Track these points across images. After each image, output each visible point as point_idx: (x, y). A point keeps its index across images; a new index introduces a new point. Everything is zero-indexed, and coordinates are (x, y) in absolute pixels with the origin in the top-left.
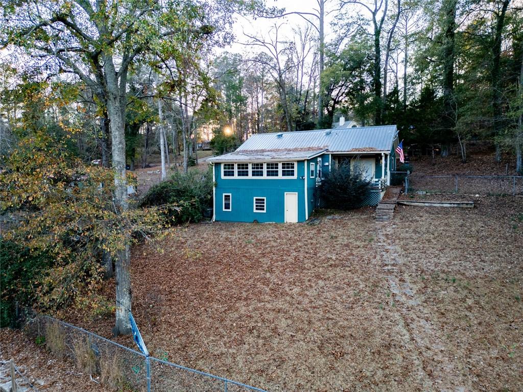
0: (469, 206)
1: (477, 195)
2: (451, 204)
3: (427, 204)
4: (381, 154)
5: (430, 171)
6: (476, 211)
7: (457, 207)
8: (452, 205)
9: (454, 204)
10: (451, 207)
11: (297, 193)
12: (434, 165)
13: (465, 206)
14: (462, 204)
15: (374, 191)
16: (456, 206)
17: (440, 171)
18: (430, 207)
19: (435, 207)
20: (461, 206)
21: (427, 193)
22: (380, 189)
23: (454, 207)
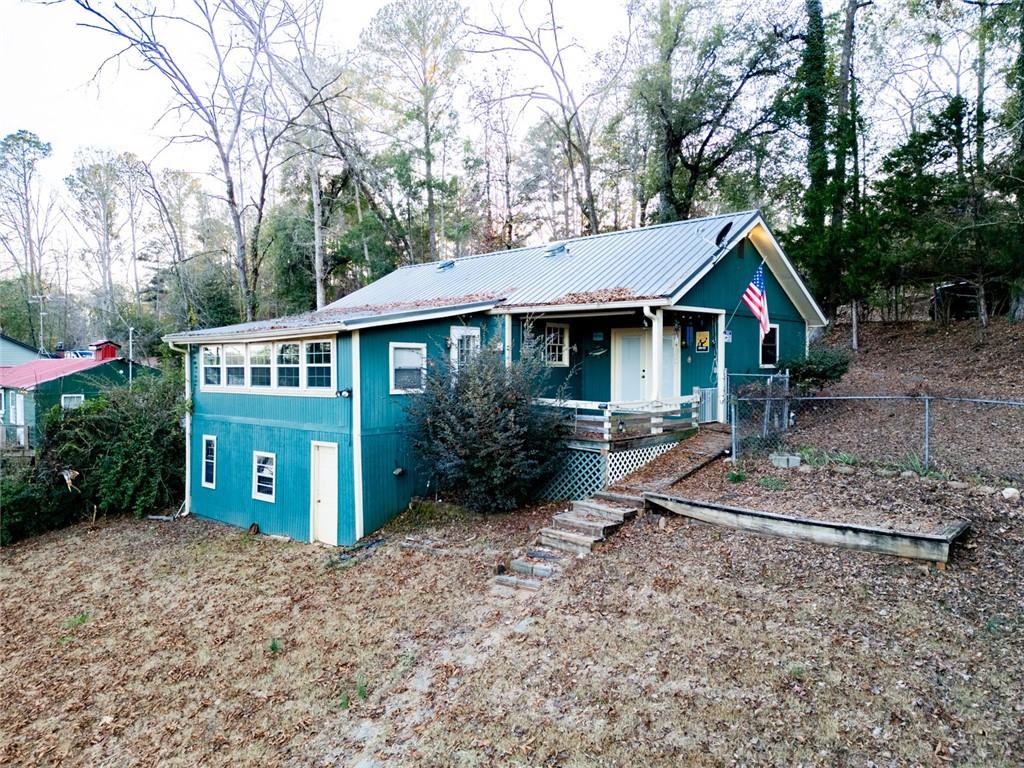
0: (925, 552)
1: (1010, 492)
2: (843, 529)
3: (747, 521)
4: (642, 308)
5: (955, 369)
6: (952, 583)
7: (868, 549)
8: (850, 539)
9: (856, 531)
10: (842, 547)
11: (335, 445)
12: (978, 348)
13: (905, 548)
14: (894, 536)
15: (587, 447)
16: (864, 541)
17: (991, 369)
18: (755, 537)
19: (778, 536)
20: (889, 545)
21: (803, 462)
22: (605, 442)
23: (857, 547)
